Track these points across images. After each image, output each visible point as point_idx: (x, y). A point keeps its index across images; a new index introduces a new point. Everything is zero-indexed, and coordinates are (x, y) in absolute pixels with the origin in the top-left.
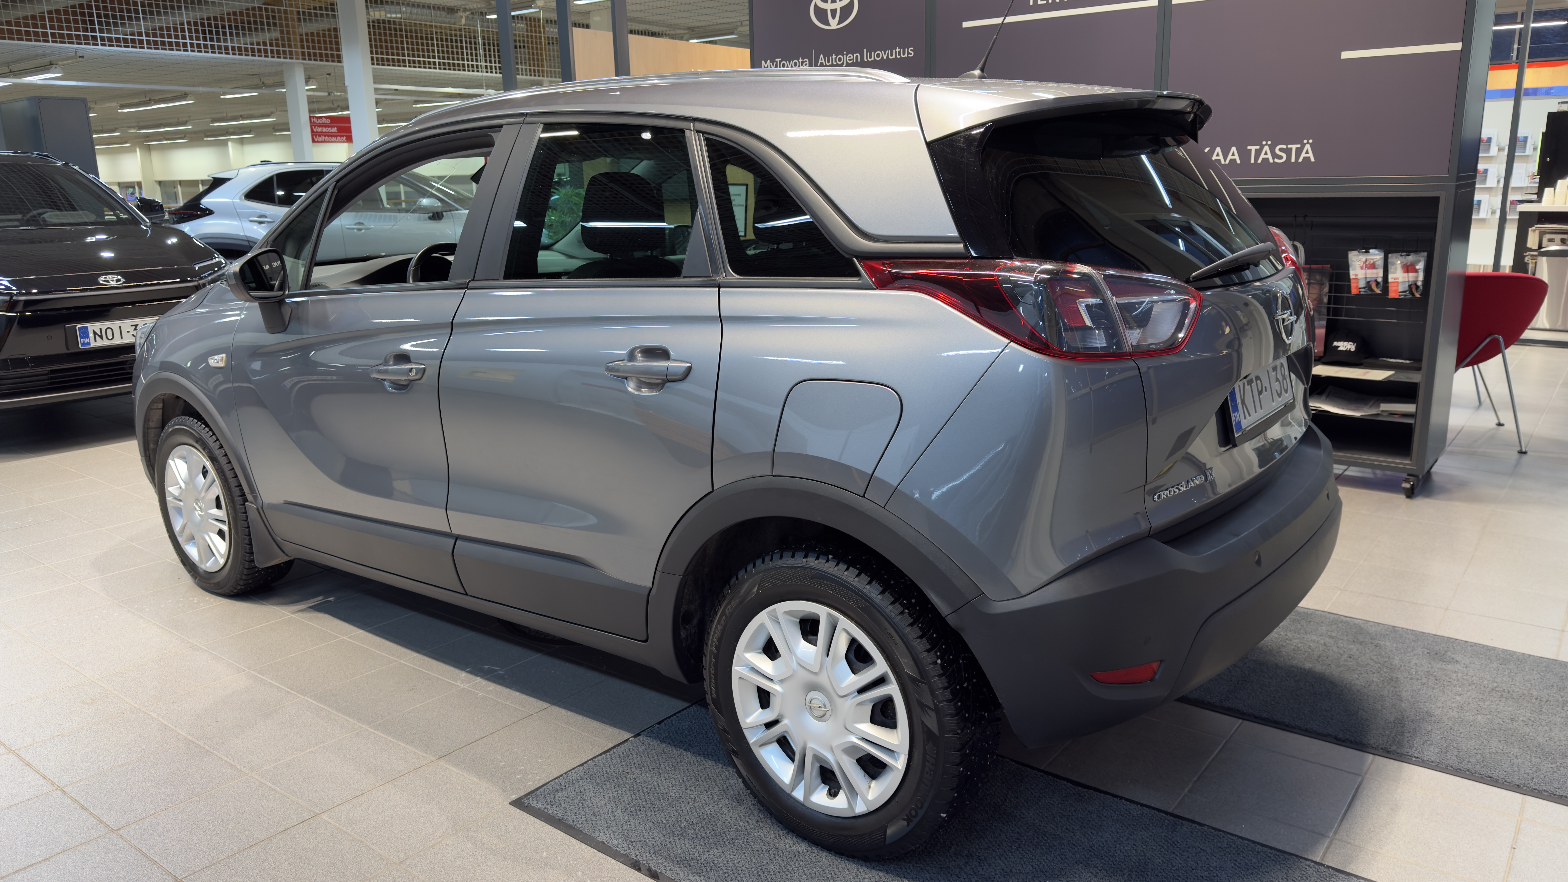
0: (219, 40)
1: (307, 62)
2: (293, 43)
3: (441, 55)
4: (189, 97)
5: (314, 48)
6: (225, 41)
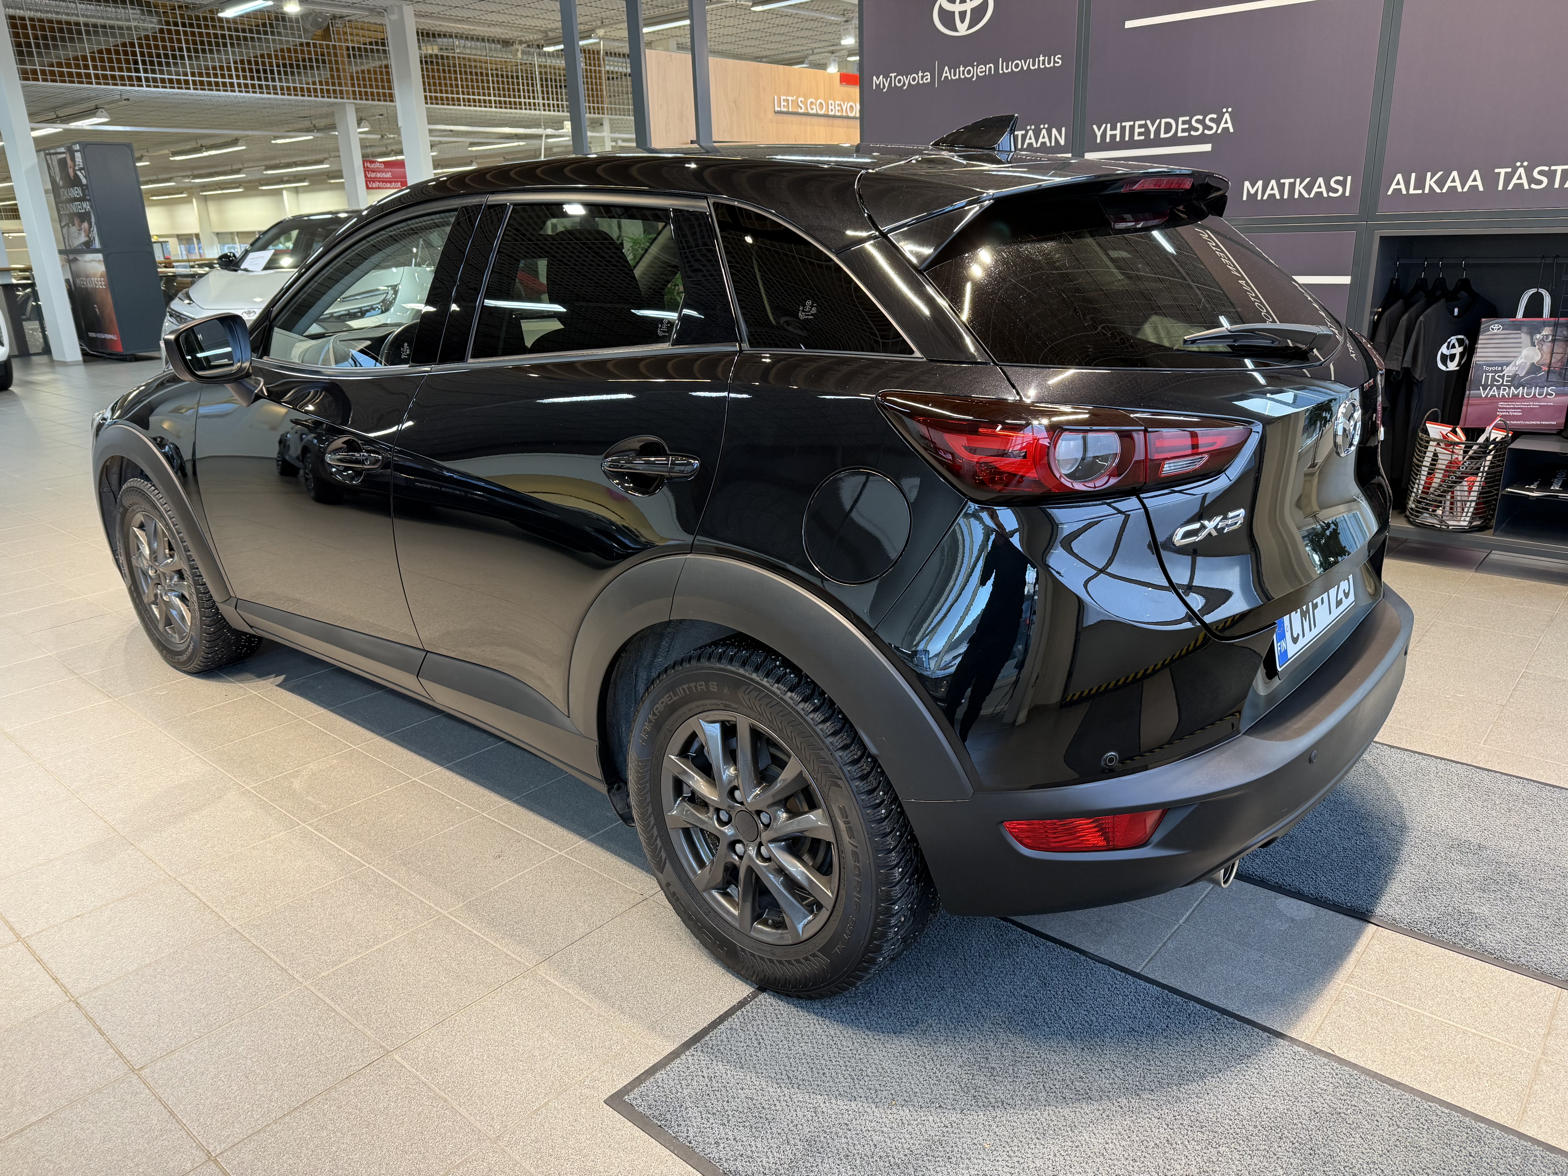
0: (266, 79)
1: (358, 101)
2: (343, 82)
3: (497, 92)
4: (240, 143)
5: (365, 87)
6: (273, 80)
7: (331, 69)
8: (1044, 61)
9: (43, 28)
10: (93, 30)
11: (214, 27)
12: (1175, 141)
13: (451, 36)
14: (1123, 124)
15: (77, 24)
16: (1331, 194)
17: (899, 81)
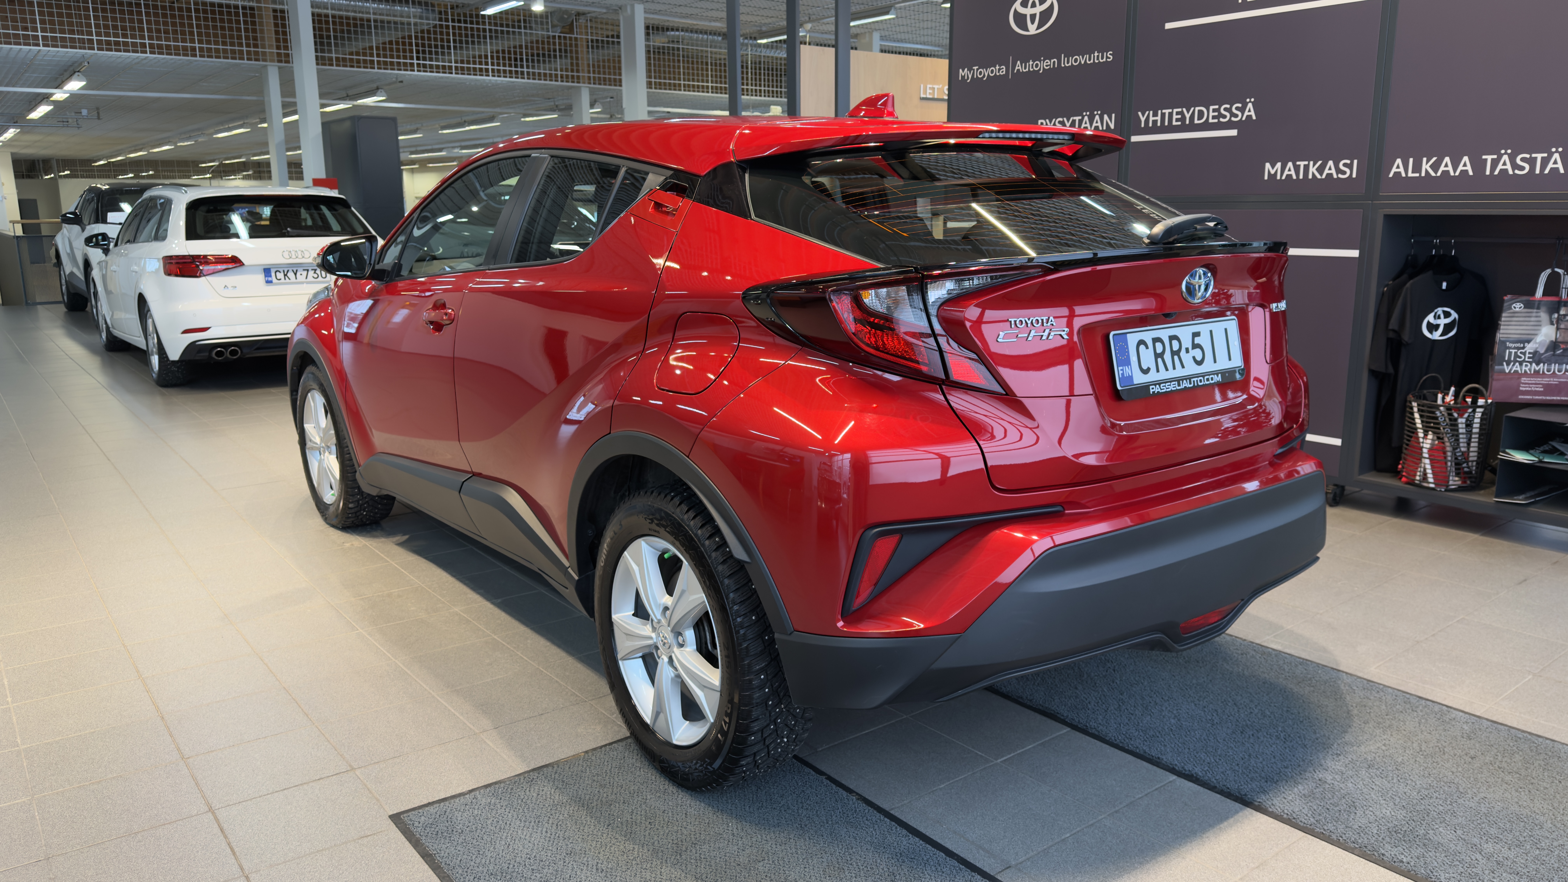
0: (516, 66)
1: (592, 86)
2: (580, 68)
3: (714, 79)
4: (495, 120)
5: (599, 73)
6: (522, 67)
7: (572, 58)
8: (1098, 56)
9: (341, 24)
10: (381, 25)
11: (478, 23)
12: (1206, 126)
13: (677, 30)
14: (1164, 111)
15: (369, 20)
16: (1340, 176)
17: (980, 73)
